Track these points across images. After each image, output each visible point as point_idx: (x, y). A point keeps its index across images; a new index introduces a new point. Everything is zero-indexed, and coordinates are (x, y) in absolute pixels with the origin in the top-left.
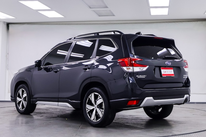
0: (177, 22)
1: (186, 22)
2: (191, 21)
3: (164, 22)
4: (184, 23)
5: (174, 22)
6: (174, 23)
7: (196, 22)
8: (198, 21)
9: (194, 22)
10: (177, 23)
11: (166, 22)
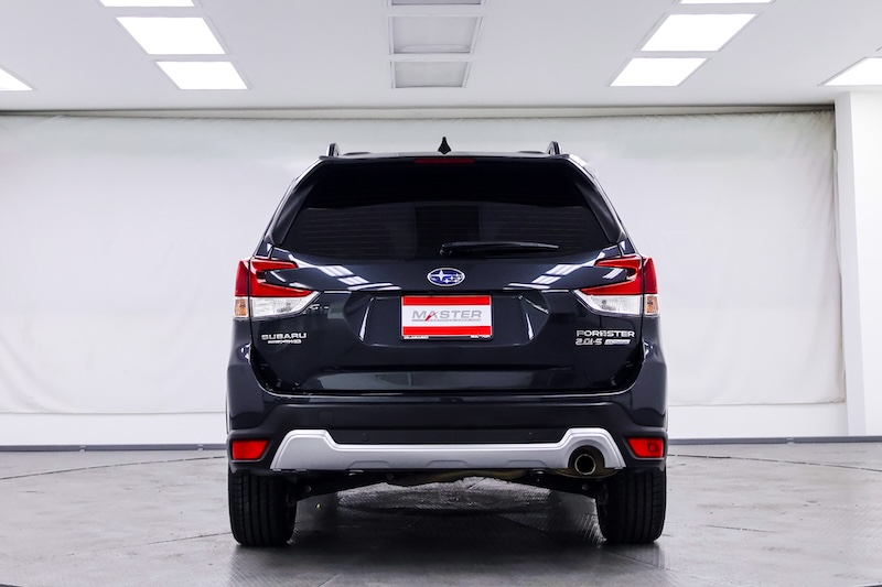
1: (730, 117)
2: (750, 113)
3: (641, 116)
6: (681, 119)
7: (770, 117)
8: (778, 112)
11: (652, 116)
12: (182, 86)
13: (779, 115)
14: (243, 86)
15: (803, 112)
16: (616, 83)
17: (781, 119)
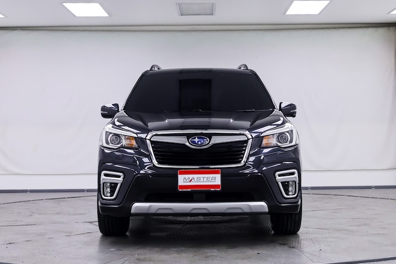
0: (327, 28)
2: (355, 28)
3: (302, 29)
4: (342, 31)
5: (322, 28)
6: (322, 30)
7: (365, 29)
9: (360, 29)
10: (328, 31)
11: (308, 29)
12: (77, 15)
13: (370, 28)
14: (107, 15)
15: (382, 27)
16: (288, 13)
17: (370, 31)
